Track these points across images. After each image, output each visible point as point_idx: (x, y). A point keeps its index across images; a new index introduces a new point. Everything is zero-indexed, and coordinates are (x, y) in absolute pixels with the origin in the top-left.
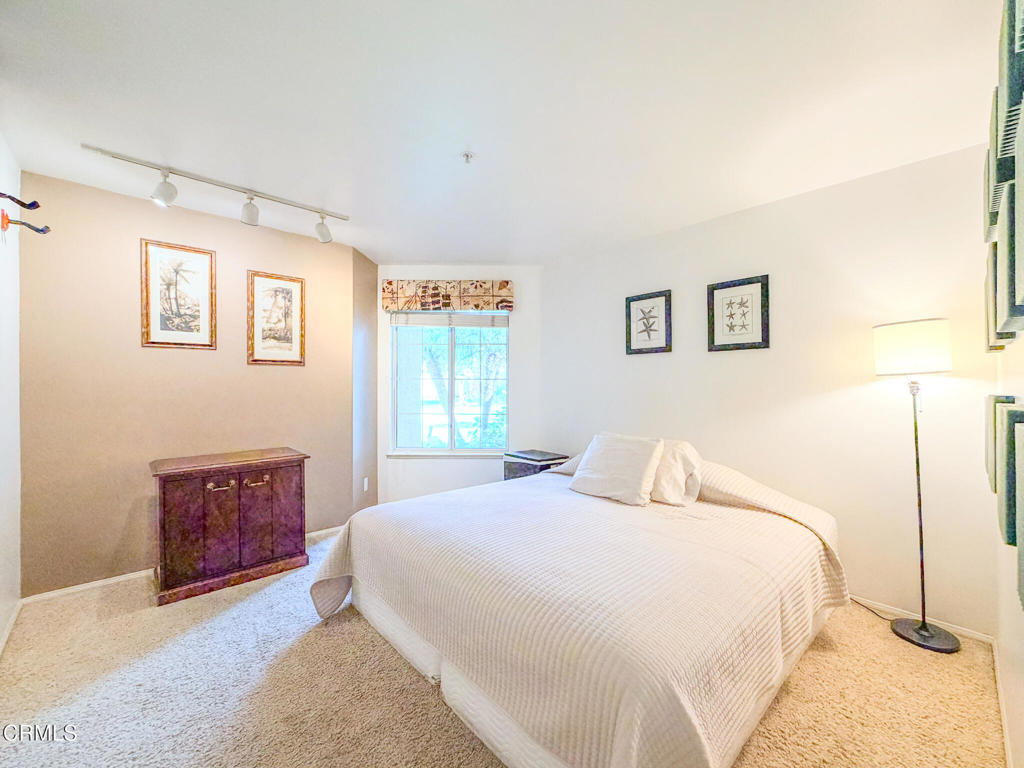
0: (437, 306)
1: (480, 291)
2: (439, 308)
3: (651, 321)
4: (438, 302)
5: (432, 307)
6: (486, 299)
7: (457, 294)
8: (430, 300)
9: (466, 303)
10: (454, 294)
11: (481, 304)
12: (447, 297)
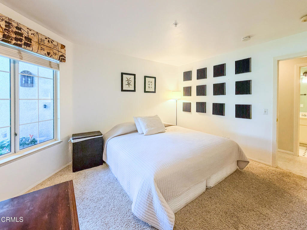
0: (19, 42)
1: (50, 45)
2: (20, 46)
3: (130, 82)
4: (21, 40)
5: (14, 42)
6: (55, 51)
7: (36, 40)
8: (14, 36)
9: (42, 49)
10: (35, 39)
11: (52, 53)
12: (29, 39)
